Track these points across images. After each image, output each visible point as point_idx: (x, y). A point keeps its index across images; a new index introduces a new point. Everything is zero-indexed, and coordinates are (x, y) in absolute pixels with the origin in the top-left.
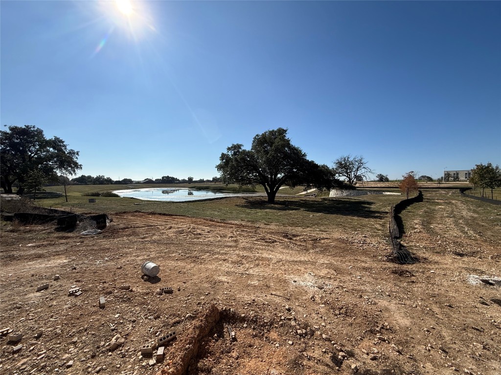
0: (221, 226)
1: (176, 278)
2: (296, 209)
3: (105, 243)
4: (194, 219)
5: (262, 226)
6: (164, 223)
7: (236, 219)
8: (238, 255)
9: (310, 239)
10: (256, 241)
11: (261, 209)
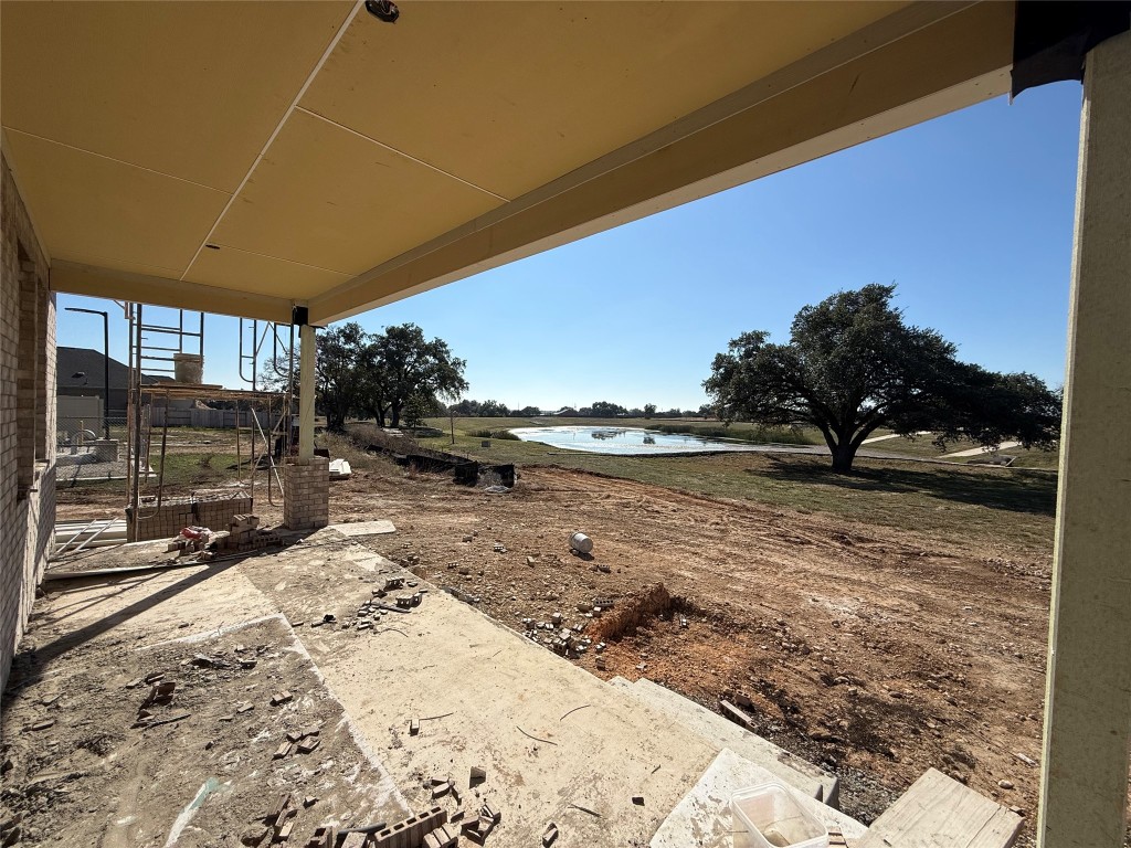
0: (702, 505)
1: (616, 560)
2: (902, 491)
3: (517, 505)
4: (650, 488)
5: (792, 513)
6: (597, 489)
7: (737, 495)
8: (721, 551)
9: (899, 551)
10: (765, 536)
11: (803, 482)
